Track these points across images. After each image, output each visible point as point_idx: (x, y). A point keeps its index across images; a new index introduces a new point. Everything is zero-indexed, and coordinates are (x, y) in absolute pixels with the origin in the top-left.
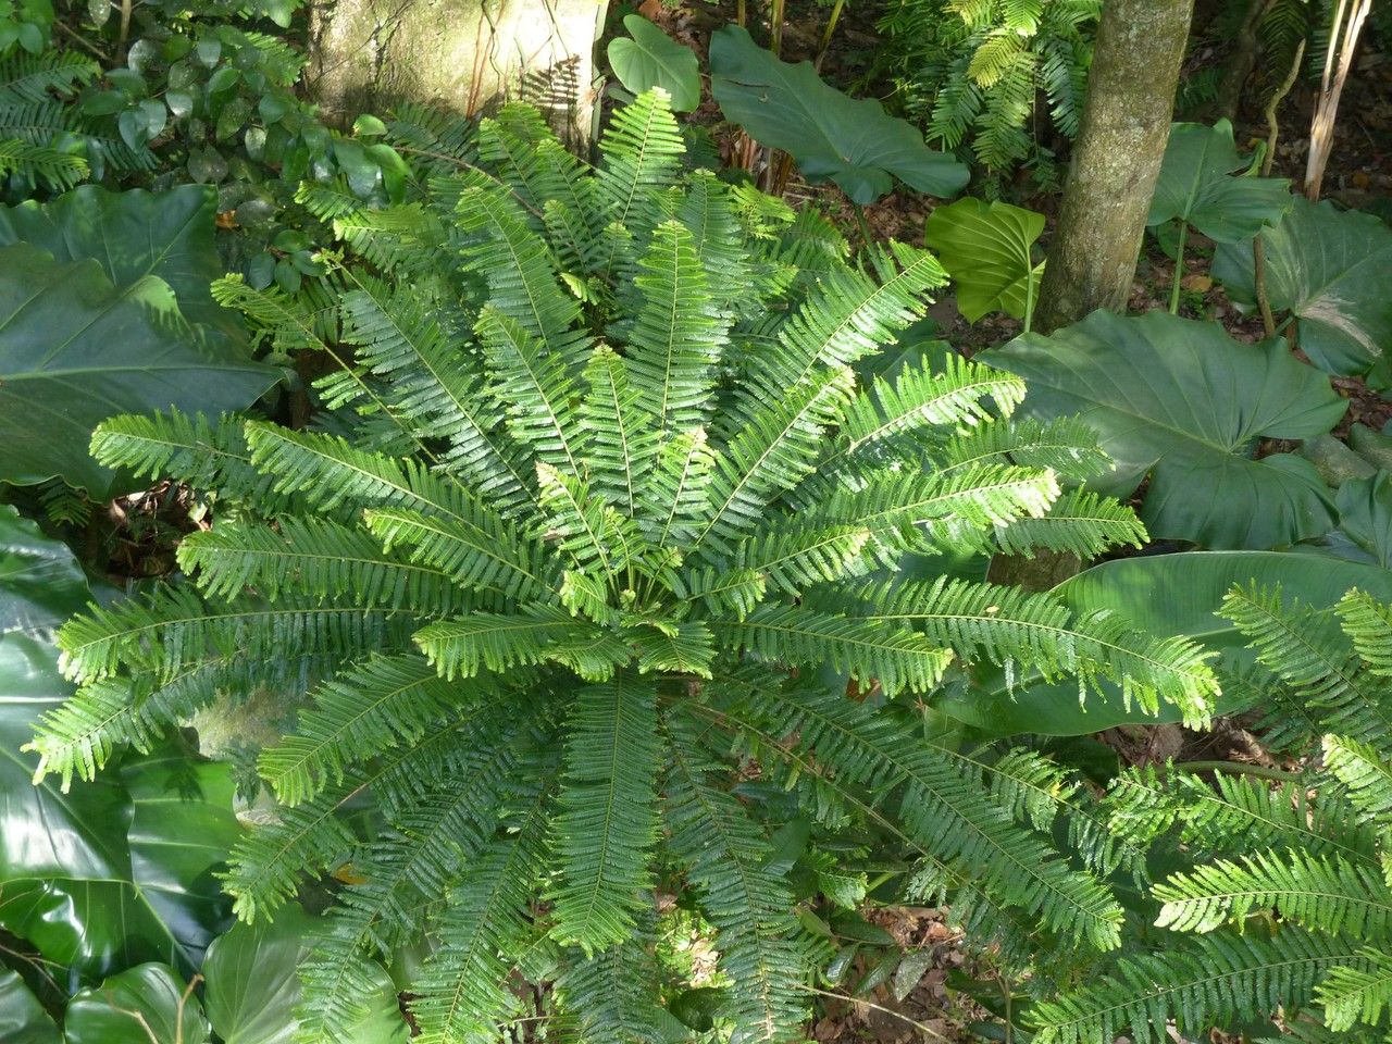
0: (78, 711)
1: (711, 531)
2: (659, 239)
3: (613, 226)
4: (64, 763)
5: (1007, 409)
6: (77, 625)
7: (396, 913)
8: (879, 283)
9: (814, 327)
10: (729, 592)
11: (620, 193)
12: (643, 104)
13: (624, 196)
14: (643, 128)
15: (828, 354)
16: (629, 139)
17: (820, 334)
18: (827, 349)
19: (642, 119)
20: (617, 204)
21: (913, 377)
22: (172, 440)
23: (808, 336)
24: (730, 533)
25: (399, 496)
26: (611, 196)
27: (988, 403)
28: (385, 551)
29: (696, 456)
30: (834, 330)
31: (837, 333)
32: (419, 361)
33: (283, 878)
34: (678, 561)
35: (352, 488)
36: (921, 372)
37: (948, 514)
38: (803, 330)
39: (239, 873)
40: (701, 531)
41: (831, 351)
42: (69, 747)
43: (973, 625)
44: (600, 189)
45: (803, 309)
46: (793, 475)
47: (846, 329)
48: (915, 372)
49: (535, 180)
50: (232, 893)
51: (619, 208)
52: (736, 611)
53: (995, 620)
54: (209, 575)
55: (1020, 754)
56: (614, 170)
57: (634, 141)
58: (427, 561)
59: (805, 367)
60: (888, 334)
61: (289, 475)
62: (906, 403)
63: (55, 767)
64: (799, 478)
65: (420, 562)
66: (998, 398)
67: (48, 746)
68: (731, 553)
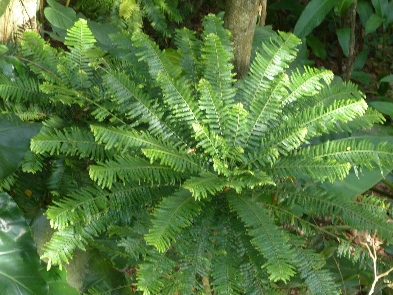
0: (57, 241)
1: (249, 139)
2: (209, 41)
3: (80, 71)
4: (57, 260)
5: (328, 82)
6: (51, 210)
7: (198, 285)
8: (279, 47)
9: (261, 65)
10: (266, 157)
11: (76, 60)
12: (77, 26)
13: (78, 61)
14: (79, 35)
15: (267, 74)
16: (75, 40)
17: (263, 67)
18: (266, 72)
19: (78, 31)
20: (76, 64)
21: (296, 76)
22: (59, 140)
23: (259, 68)
24: (256, 138)
25: (144, 145)
26: (73, 62)
27: (322, 81)
28: (151, 162)
29: (241, 113)
30: (267, 65)
31: (269, 66)
32: (133, 97)
33: (156, 281)
34: (242, 151)
35: (130, 144)
36: (298, 74)
37: (332, 118)
38: (257, 66)
39: (141, 282)
40: (246, 140)
41: (268, 73)
42: (57, 254)
43: (343, 155)
44: (69, 60)
45: (256, 59)
46: (274, 114)
47: (271, 64)
48: (296, 74)
49: (45, 60)
50: (141, 290)
51: (78, 66)
52: (269, 164)
53: (351, 152)
54: (101, 180)
55: (367, 197)
56: (72, 52)
57: (77, 40)
58: (166, 164)
59: (260, 79)
60: (285, 64)
61: (109, 142)
62: (296, 85)
63: (55, 262)
64: (277, 115)
65: (164, 165)
66: (325, 79)
67: (49, 256)
68: (258, 145)
